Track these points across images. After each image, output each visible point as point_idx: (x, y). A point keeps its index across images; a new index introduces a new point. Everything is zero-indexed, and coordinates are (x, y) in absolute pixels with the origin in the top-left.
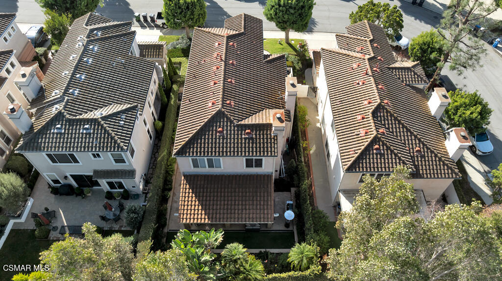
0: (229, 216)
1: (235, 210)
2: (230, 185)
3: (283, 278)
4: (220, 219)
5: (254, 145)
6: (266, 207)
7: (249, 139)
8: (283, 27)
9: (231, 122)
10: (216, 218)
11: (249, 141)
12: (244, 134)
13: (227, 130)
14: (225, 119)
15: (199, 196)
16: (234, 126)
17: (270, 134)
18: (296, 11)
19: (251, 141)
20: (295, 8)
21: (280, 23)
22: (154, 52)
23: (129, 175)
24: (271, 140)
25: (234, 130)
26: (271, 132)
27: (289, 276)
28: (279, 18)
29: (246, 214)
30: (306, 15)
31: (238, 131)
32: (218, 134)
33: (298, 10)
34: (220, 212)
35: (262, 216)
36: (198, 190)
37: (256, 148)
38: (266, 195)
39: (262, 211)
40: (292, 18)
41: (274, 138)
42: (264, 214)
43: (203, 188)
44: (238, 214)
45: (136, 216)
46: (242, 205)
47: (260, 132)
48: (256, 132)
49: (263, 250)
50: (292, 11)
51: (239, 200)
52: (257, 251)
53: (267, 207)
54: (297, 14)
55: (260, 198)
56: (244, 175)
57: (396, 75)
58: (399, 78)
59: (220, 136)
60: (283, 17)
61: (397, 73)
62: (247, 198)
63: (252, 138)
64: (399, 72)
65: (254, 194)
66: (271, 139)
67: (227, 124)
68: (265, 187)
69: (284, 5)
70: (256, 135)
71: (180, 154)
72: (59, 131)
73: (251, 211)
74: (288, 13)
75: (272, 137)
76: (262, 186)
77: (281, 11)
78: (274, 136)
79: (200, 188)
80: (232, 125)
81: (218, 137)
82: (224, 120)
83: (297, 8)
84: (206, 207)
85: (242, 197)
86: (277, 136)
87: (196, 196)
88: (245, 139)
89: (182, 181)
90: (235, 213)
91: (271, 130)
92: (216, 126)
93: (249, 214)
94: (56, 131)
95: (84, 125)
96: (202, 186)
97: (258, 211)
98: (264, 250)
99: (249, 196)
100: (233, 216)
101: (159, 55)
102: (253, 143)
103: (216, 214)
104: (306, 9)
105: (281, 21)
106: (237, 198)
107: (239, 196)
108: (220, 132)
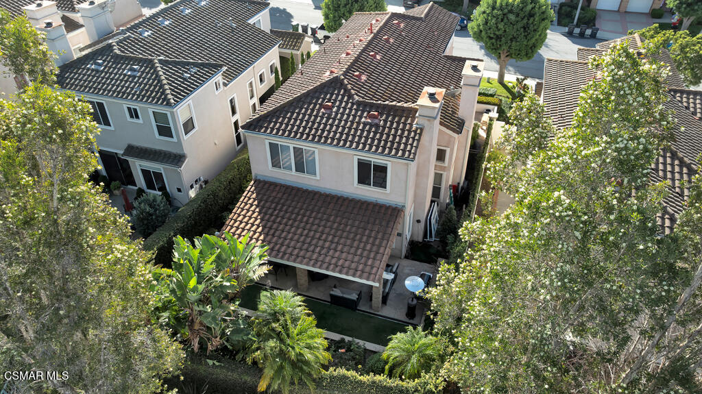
0: (302, 253)
1: (316, 246)
2: (323, 209)
3: (361, 384)
4: (285, 253)
5: (378, 136)
6: (372, 255)
7: (371, 125)
8: (495, 47)
9: (350, 96)
10: (278, 251)
11: (370, 129)
12: (366, 117)
13: (339, 107)
14: (342, 91)
15: (265, 214)
16: (353, 104)
17: (411, 125)
18: (519, 19)
19: (373, 129)
20: (518, 15)
21: (491, 38)
22: (289, 42)
23: (173, 161)
24: (409, 134)
25: (351, 109)
26: (413, 121)
27: (374, 382)
28: (490, 29)
29: (333, 257)
30: (535, 30)
31: (357, 110)
32: (323, 110)
33: (522, 19)
34: (289, 243)
35: (361, 267)
36: (268, 205)
37: (380, 140)
38: (380, 236)
39: (363, 260)
40: (511, 31)
41: (415, 132)
42: (365, 265)
43: (278, 204)
44: (320, 254)
45: (152, 211)
46: (332, 242)
47: (394, 119)
48: (387, 118)
49: (347, 339)
50: (512, 17)
51: (328, 234)
52: (336, 337)
53: (375, 256)
54: (520, 25)
55: (368, 240)
56: (353, 200)
57: (681, 102)
58: (687, 108)
59: (324, 114)
60: (497, 27)
61: (685, 100)
62: (345, 234)
63: (377, 126)
64: (688, 99)
65: (360, 231)
66: (409, 131)
67: (343, 98)
68: (384, 223)
69: (501, 8)
70: (385, 121)
71: (253, 127)
72: (97, 67)
73: (344, 255)
74: (505, 20)
75: (414, 129)
76: (377, 222)
77: (494, 17)
78: (417, 129)
79: (272, 202)
80: (351, 101)
81: (320, 114)
82: (339, 92)
83: (522, 15)
84: (269, 231)
85: (337, 230)
86: (422, 130)
87: (260, 213)
88: (365, 124)
89: (250, 187)
90: (313, 251)
91: (414, 118)
92: (324, 99)
93: (339, 259)
94: (93, 67)
95: (132, 65)
96: (276, 200)
97: (356, 259)
98: (350, 339)
99: (350, 232)
100: (308, 254)
101: (294, 46)
102: (375, 133)
103: (282, 245)
104: (537, 19)
105: (492, 36)
106: (327, 230)
107: (331, 228)
108: (327, 108)
